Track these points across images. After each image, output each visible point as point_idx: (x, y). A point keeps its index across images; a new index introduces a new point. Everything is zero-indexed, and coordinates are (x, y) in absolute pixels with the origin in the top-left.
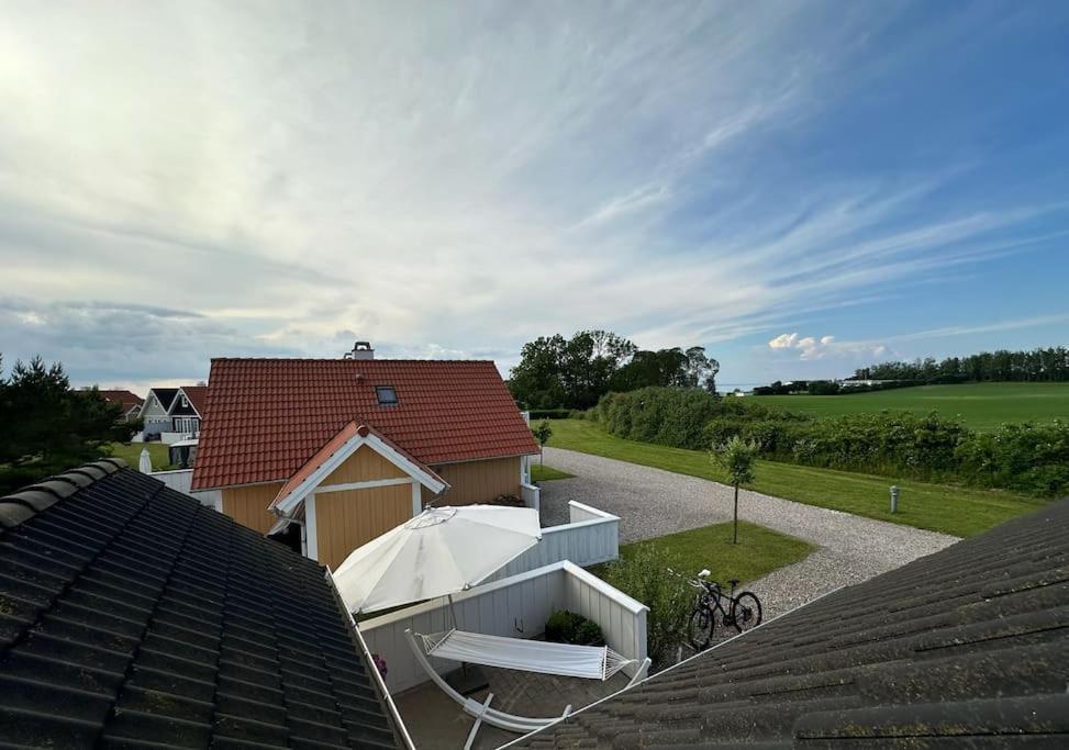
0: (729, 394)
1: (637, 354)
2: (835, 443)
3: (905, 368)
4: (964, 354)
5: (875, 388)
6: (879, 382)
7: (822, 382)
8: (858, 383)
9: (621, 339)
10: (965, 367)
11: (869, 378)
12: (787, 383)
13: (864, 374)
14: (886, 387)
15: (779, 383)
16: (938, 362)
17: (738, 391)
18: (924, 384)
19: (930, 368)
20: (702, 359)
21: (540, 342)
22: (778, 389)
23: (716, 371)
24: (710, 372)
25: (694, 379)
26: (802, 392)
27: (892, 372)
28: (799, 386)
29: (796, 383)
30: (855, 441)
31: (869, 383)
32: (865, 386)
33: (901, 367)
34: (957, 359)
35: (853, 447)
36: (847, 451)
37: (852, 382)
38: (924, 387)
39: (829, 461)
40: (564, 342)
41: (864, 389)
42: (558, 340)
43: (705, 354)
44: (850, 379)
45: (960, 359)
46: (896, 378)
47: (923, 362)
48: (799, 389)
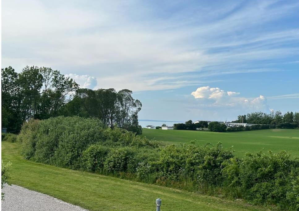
0: (157, 128)
1: (79, 91)
2: (161, 164)
3: (265, 117)
5: (248, 129)
6: (250, 125)
7: (217, 123)
8: (239, 124)
9: (66, 77)
10: (296, 119)
11: (245, 122)
12: (195, 122)
13: (243, 119)
15: (190, 121)
16: (283, 114)
17: (164, 126)
18: (274, 128)
19: (279, 118)
20: (129, 99)
22: (190, 126)
23: (140, 109)
24: (134, 109)
25: (125, 114)
26: (204, 129)
27: (258, 119)
28: (203, 125)
29: (201, 122)
30: (172, 163)
31: (245, 125)
32: (242, 127)
33: (263, 116)
34: (292, 113)
35: (171, 168)
36: (167, 171)
37: (235, 124)
38: (274, 130)
39: (157, 178)
40: (15, 75)
41: (241, 129)
43: (132, 95)
44: (235, 122)
45: (294, 113)
46: (260, 123)
47: (275, 114)
48: (203, 127)
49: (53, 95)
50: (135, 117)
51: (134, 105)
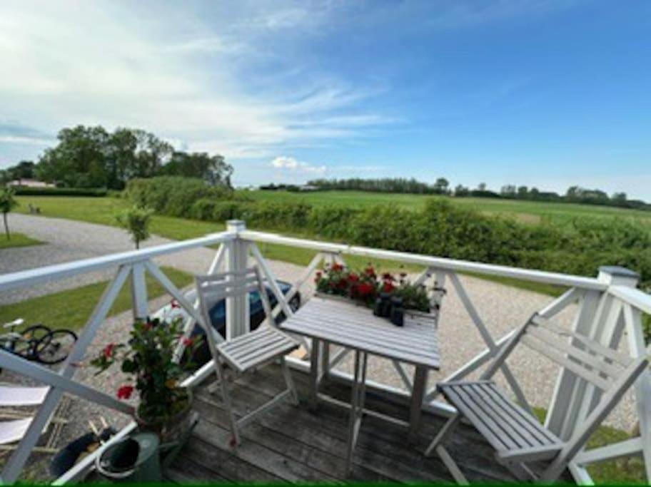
1: (175, 154)
4: (347, 178)
6: (318, 188)
8: (308, 187)
9: (161, 140)
13: (311, 183)
14: (319, 190)
20: (222, 164)
21: (80, 129)
23: (231, 173)
24: (227, 173)
25: (218, 176)
28: (282, 187)
30: (269, 213)
31: (313, 188)
40: (106, 135)
41: (311, 191)
42: (99, 131)
43: (224, 161)
44: (305, 185)
49: (149, 158)
50: (228, 179)
51: (227, 169)
